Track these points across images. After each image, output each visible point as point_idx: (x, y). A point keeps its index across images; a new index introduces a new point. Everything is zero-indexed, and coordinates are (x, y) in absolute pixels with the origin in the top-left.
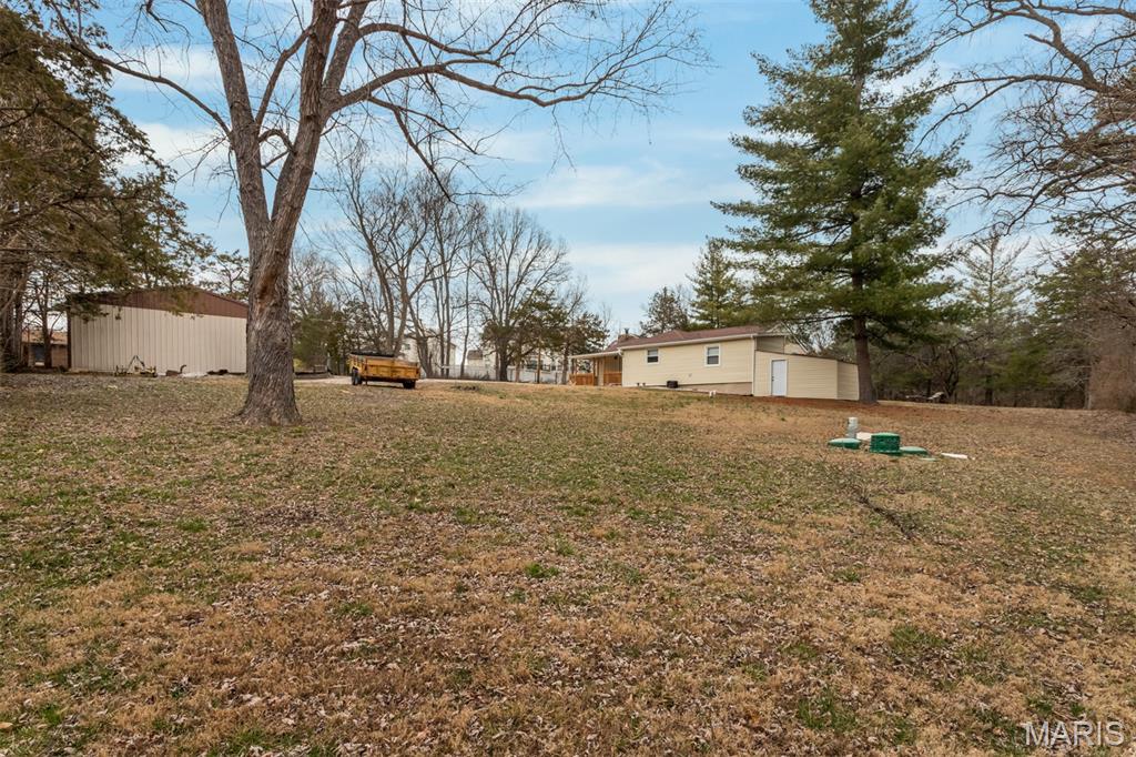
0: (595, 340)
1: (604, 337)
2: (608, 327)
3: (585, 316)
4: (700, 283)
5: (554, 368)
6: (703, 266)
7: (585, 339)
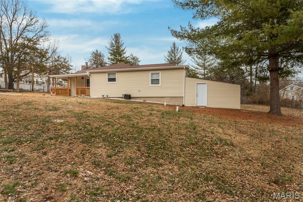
0: (65, 70)
1: (70, 69)
2: (71, 64)
3: (59, 57)
4: (111, 50)
5: (43, 83)
6: (112, 43)
7: (60, 69)
